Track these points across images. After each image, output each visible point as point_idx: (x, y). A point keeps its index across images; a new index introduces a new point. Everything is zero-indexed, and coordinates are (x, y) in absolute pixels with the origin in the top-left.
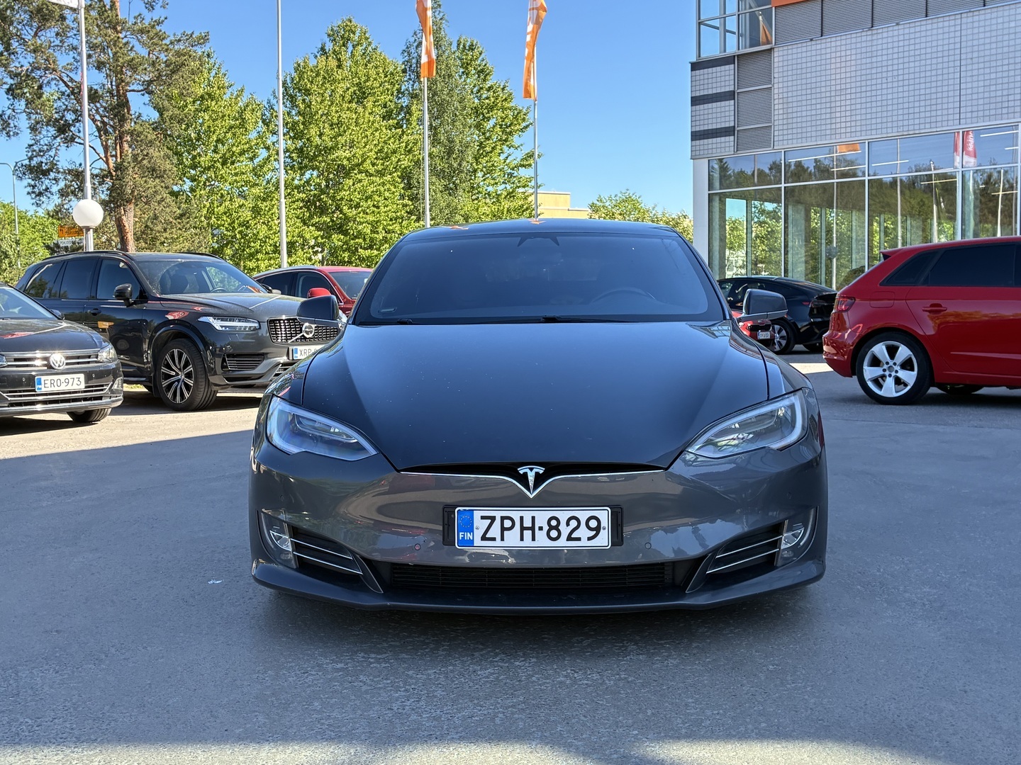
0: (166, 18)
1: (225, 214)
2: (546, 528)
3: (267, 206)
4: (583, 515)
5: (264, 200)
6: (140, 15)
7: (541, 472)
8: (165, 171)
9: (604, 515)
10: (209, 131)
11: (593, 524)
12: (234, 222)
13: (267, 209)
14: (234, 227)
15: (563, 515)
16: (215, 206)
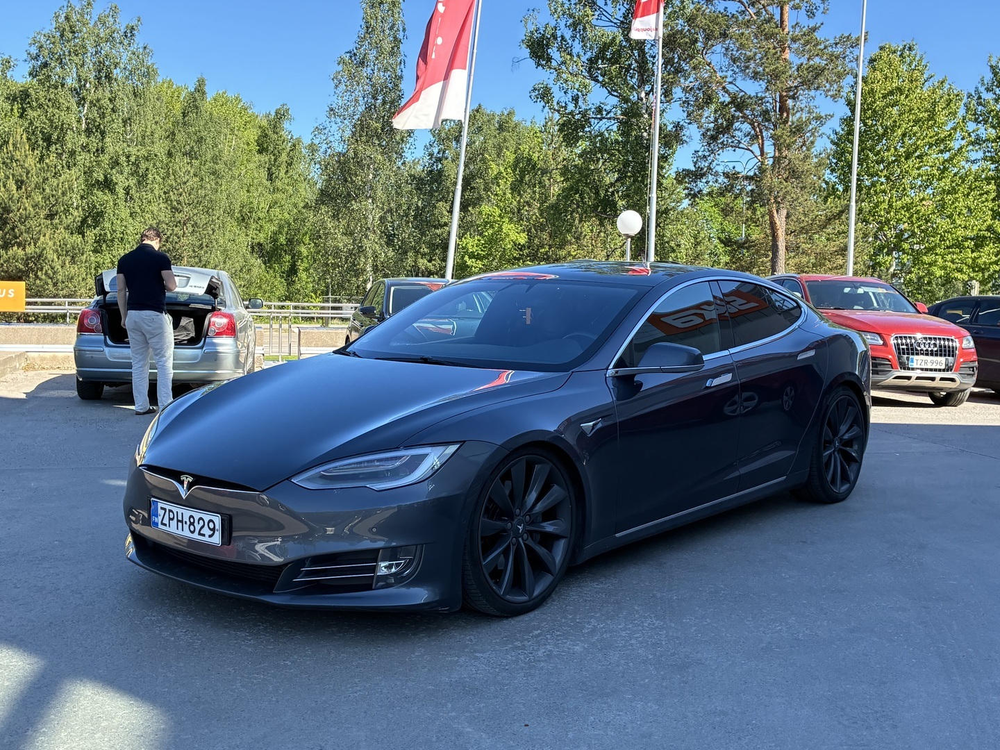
0: (822, 24)
1: (903, 209)
2: (188, 523)
3: (950, 200)
4: (207, 517)
5: (949, 193)
6: (797, 24)
7: (191, 481)
8: (803, 172)
9: (217, 520)
10: (895, 126)
11: (211, 525)
12: (912, 216)
13: (950, 202)
14: (912, 222)
15: (197, 515)
16: (894, 200)
